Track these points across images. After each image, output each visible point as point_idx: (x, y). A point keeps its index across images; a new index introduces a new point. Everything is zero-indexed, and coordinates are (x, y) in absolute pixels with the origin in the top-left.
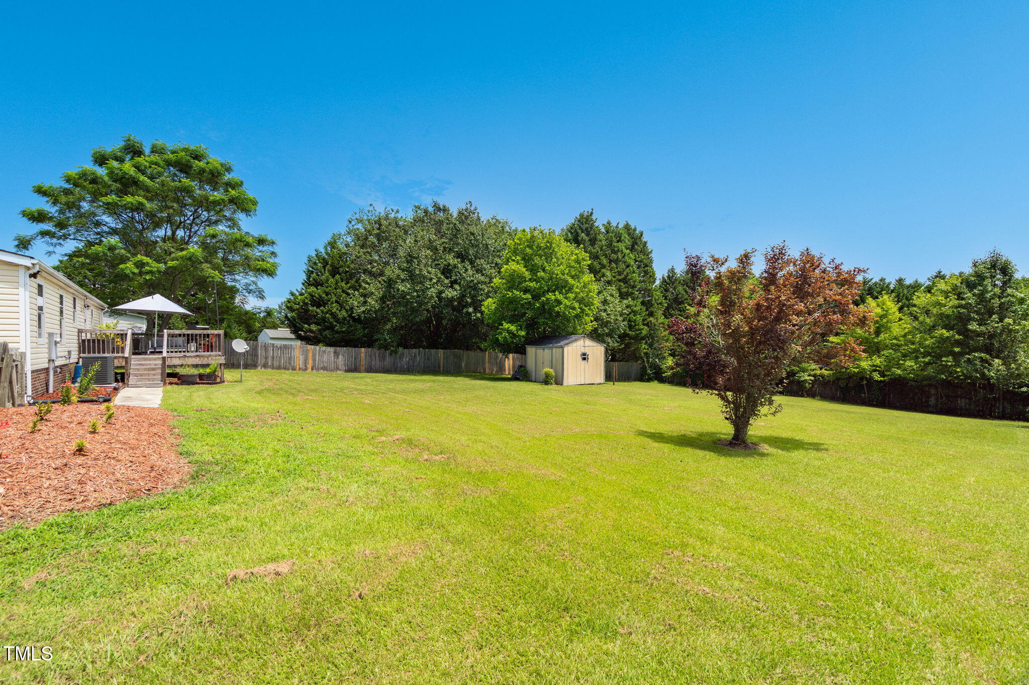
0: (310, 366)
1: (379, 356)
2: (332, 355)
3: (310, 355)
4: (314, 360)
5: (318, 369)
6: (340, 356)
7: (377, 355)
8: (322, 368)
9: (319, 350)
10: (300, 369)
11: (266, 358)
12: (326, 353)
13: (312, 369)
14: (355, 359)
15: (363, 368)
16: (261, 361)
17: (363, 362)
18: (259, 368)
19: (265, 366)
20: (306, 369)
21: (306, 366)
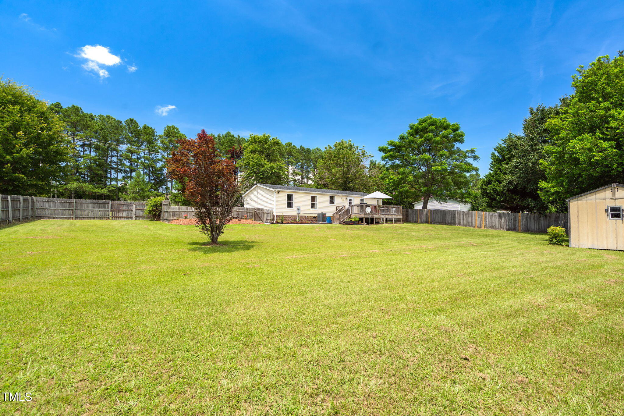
0: (483, 225)
1: (534, 219)
2: (497, 217)
3: (483, 218)
4: (486, 221)
5: (488, 228)
6: (503, 219)
7: (532, 218)
8: (490, 227)
9: (489, 215)
10: (477, 227)
11: (460, 219)
12: (493, 217)
13: (485, 227)
14: (514, 221)
15: (520, 228)
16: (457, 221)
17: (520, 223)
18: (457, 225)
19: (460, 224)
20: (481, 227)
21: (481, 225)
